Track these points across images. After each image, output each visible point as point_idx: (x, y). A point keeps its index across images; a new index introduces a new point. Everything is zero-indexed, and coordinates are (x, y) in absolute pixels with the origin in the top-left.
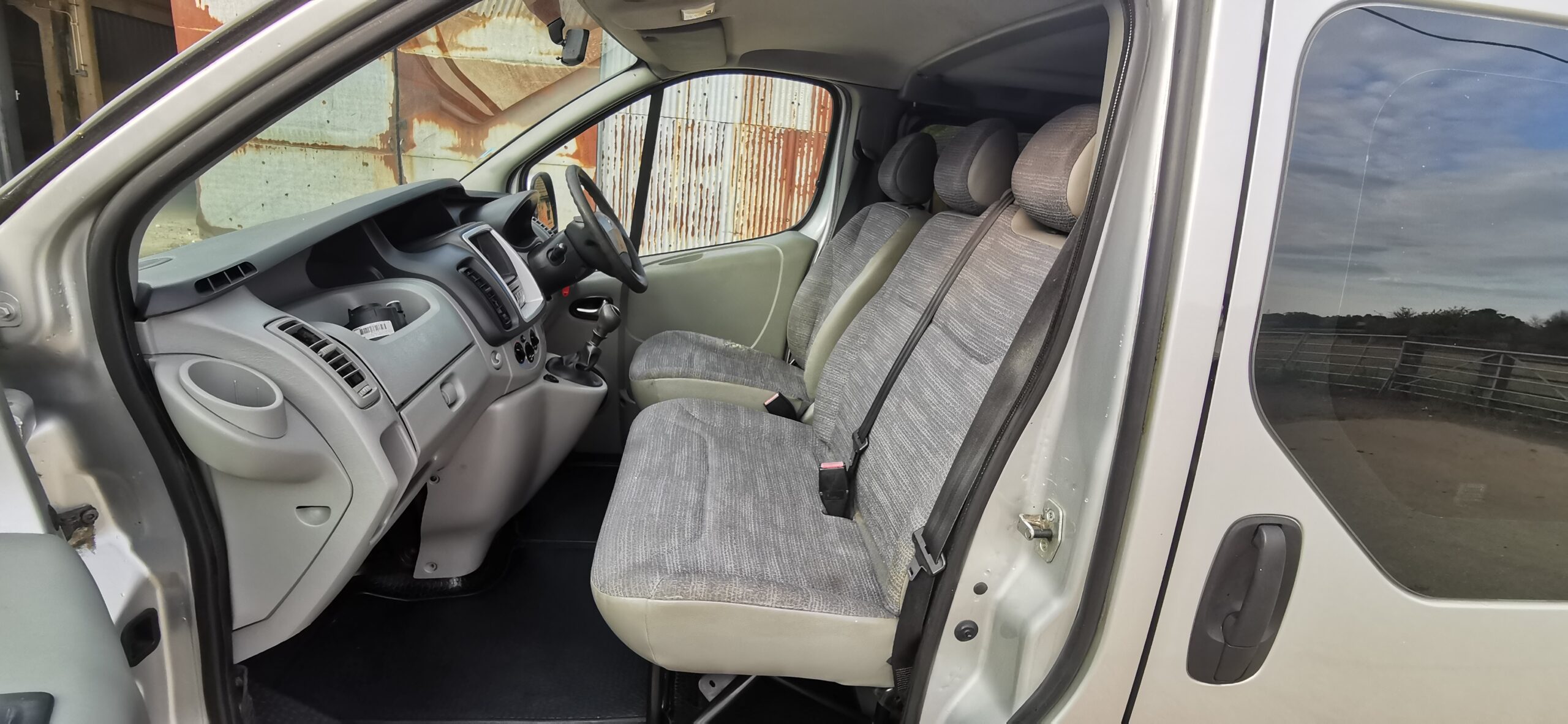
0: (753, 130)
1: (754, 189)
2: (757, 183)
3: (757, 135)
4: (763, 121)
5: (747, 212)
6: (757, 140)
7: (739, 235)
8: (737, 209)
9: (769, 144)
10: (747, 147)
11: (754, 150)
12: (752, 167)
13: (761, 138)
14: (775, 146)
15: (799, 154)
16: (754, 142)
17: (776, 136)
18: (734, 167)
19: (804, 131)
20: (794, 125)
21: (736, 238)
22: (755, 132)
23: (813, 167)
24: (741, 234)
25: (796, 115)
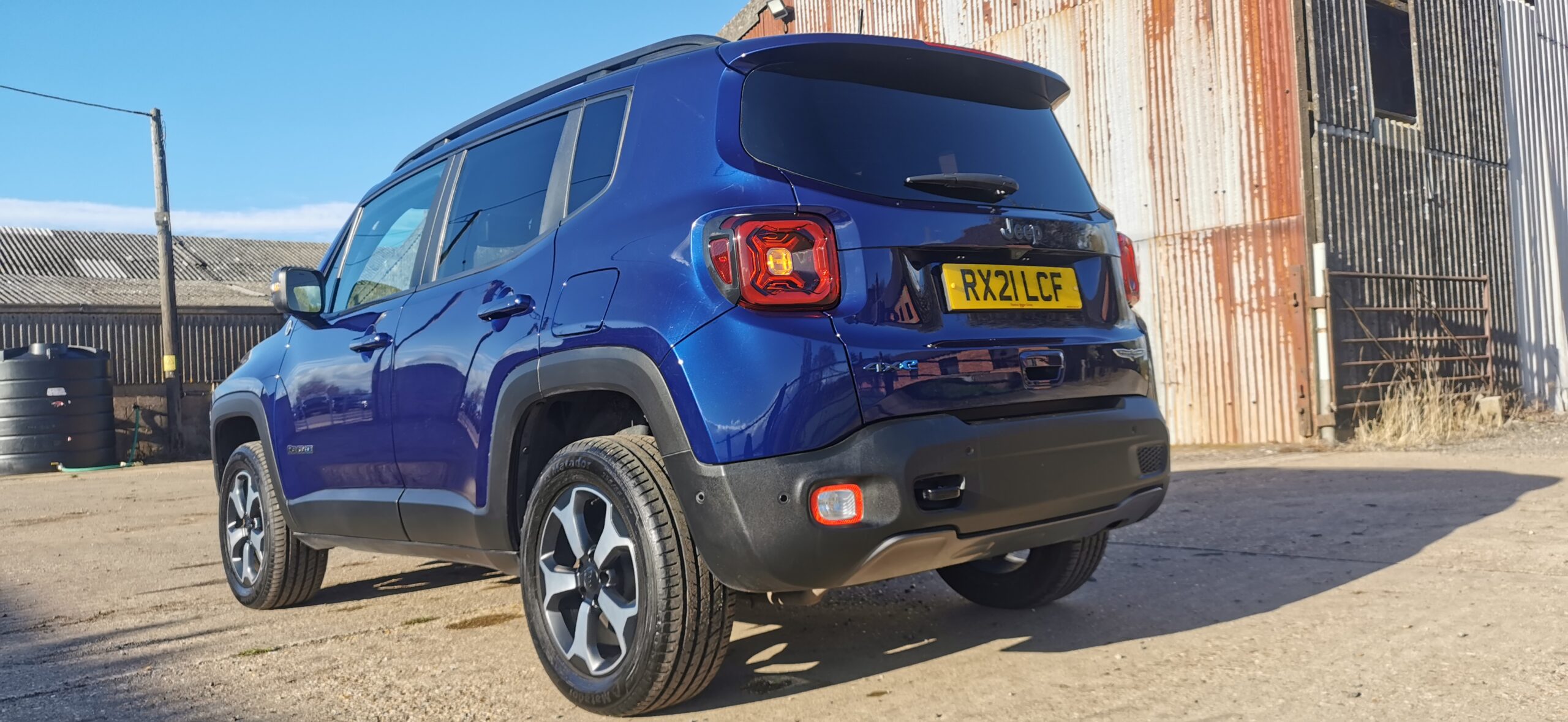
0: (1171, 242)
1: (1184, 319)
2: (1187, 311)
3: (1178, 246)
4: (1181, 228)
6: (1179, 253)
7: (1174, 386)
8: (1167, 350)
9: (1195, 256)
10: (1168, 265)
11: (1176, 267)
12: (1178, 292)
13: (1183, 250)
14: (1203, 255)
15: (1235, 259)
16: (1175, 257)
17: (1201, 241)
18: (1154, 295)
19: (1237, 225)
20: (1222, 219)
21: (1170, 390)
22: (1175, 244)
23: (1257, 272)
24: (1178, 383)
25: (1221, 208)
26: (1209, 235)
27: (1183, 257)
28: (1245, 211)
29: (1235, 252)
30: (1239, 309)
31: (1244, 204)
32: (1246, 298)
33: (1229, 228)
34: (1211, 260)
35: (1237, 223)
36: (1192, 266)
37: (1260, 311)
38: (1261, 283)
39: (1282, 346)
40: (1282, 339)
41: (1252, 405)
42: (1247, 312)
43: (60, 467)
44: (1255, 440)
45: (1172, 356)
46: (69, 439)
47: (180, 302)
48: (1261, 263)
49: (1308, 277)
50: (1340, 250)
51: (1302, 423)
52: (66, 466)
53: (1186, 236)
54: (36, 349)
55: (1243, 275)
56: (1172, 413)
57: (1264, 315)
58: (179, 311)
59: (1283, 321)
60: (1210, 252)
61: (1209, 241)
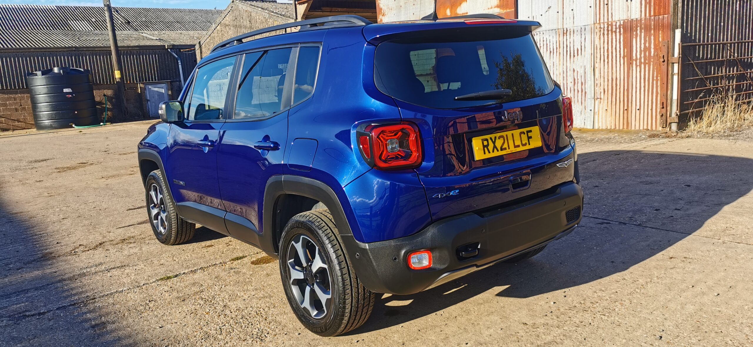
0: (602, 26)
1: (606, 66)
2: (608, 62)
3: (606, 29)
4: (608, 19)
5: (602, 84)
6: (606, 33)
7: (599, 99)
8: (596, 82)
9: (614, 34)
10: (600, 38)
11: (604, 40)
12: (604, 52)
13: (608, 30)
14: (618, 34)
15: (634, 36)
16: (604, 34)
17: (618, 27)
18: (592, 54)
19: (637, 19)
20: (629, 16)
21: (597, 102)
22: (604, 27)
23: (645, 44)
24: (601, 99)
25: (629, 9)
26: (622, 23)
27: (608, 34)
28: (641, 11)
29: (635, 33)
30: (634, 62)
31: (641, 8)
32: (638, 56)
33: (632, 20)
34: (622, 36)
35: (637, 17)
36: (612, 39)
37: (645, 64)
38: (647, 49)
39: (655, 82)
40: (655, 78)
41: (637, 110)
42: (638, 64)
43: (73, 126)
44: (637, 128)
45: (599, 85)
46: (76, 112)
47: (120, 44)
48: (647, 39)
49: (671, 47)
50: (689, 31)
51: (662, 121)
52: (76, 125)
53: (610, 23)
54: (56, 70)
55: (638, 45)
56: (597, 114)
57: (647, 66)
58: (119, 49)
59: (657, 69)
60: (622, 32)
61: (621, 26)
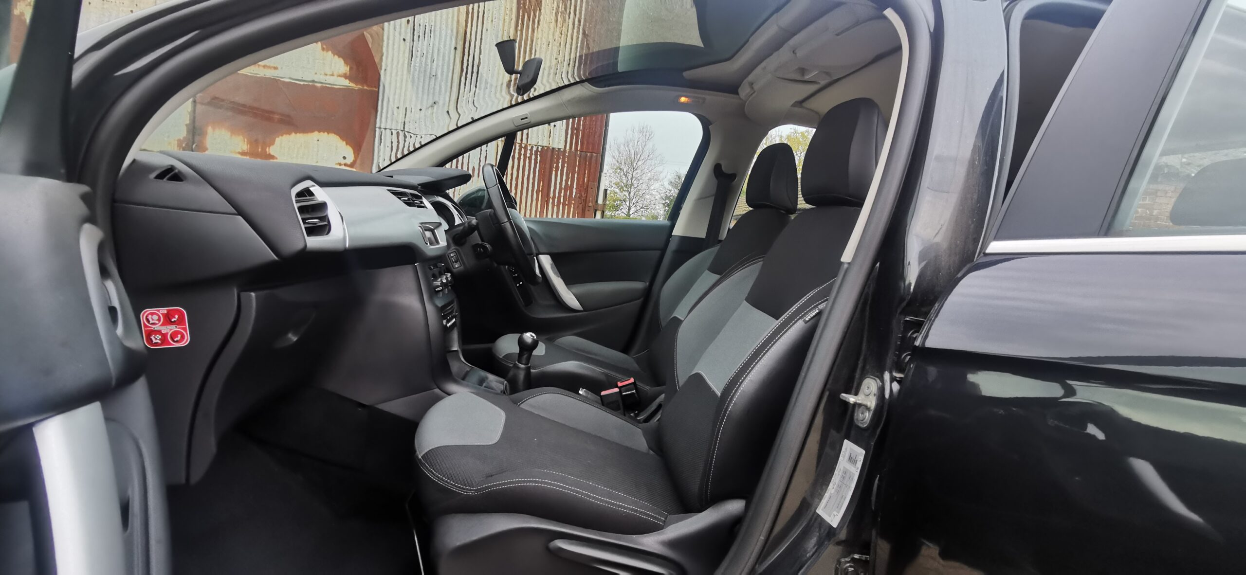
4: (522, 140)
9: (527, 160)
14: (533, 161)
19: (560, 149)
20: (550, 143)
23: (566, 181)
25: (551, 135)
26: (540, 150)
28: (566, 142)
29: (555, 165)
30: (551, 200)
31: (566, 138)
32: (557, 195)
33: (553, 148)
34: (538, 166)
35: (562, 147)
36: (525, 166)
37: (564, 205)
38: (568, 188)
42: (556, 204)
48: (570, 176)
53: (523, 146)
55: (558, 180)
57: (566, 207)
60: (538, 161)
61: (539, 153)
